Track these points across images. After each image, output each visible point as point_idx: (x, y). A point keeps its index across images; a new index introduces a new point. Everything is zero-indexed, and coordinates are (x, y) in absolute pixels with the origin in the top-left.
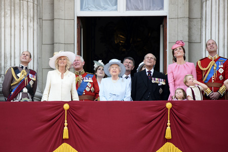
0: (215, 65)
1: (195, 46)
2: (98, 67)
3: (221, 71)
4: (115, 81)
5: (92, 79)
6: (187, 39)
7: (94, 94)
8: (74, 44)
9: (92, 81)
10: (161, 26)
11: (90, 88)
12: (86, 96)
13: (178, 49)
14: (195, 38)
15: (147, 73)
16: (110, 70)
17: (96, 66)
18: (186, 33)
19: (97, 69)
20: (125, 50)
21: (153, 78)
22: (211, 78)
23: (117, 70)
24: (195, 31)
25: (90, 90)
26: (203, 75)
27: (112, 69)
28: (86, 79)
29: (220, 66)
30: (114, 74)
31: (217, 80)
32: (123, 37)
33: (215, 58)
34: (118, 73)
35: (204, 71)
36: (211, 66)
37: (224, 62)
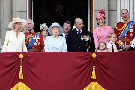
0: (128, 27)
1: (113, 13)
2: (43, 28)
3: (132, 31)
4: (55, 38)
5: (39, 36)
6: (107, 8)
7: (40, 48)
8: (27, 12)
9: (39, 38)
11: (38, 43)
12: (34, 49)
14: (113, 7)
15: (78, 32)
16: (52, 31)
17: (41, 27)
18: (107, 4)
19: (42, 30)
20: (63, 16)
21: (82, 36)
22: (124, 36)
23: (57, 31)
24: (113, 2)
25: (38, 45)
26: (119, 34)
27: (54, 30)
28: (35, 37)
29: (131, 27)
30: (55, 34)
31: (129, 37)
33: (127, 22)
34: (58, 33)
35: (120, 31)
36: (125, 27)
37: (134, 25)
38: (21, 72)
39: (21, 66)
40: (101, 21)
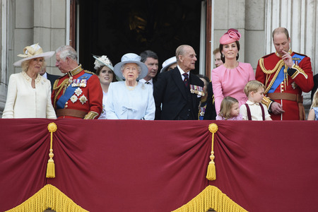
1: (255, 36)
5: (87, 81)
6: (242, 24)
8: (65, 29)
9: (85, 86)
10: (203, 3)
11: (79, 97)
12: (69, 110)
13: (230, 45)
14: (256, 23)
16: (123, 71)
18: (242, 15)
20: (145, 40)
21: (192, 86)
22: (279, 86)
24: (256, 12)
25: (78, 101)
26: (267, 82)
27: (127, 71)
28: (76, 82)
30: (130, 79)
31: (289, 89)
32: (142, 20)
35: (269, 75)
36: (280, 67)
37: (299, 62)
38: (51, 161)
39: (51, 150)
40: (230, 48)
